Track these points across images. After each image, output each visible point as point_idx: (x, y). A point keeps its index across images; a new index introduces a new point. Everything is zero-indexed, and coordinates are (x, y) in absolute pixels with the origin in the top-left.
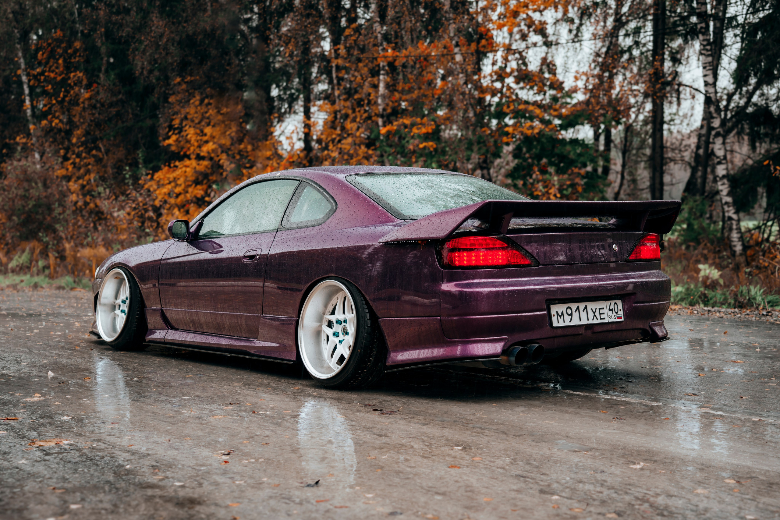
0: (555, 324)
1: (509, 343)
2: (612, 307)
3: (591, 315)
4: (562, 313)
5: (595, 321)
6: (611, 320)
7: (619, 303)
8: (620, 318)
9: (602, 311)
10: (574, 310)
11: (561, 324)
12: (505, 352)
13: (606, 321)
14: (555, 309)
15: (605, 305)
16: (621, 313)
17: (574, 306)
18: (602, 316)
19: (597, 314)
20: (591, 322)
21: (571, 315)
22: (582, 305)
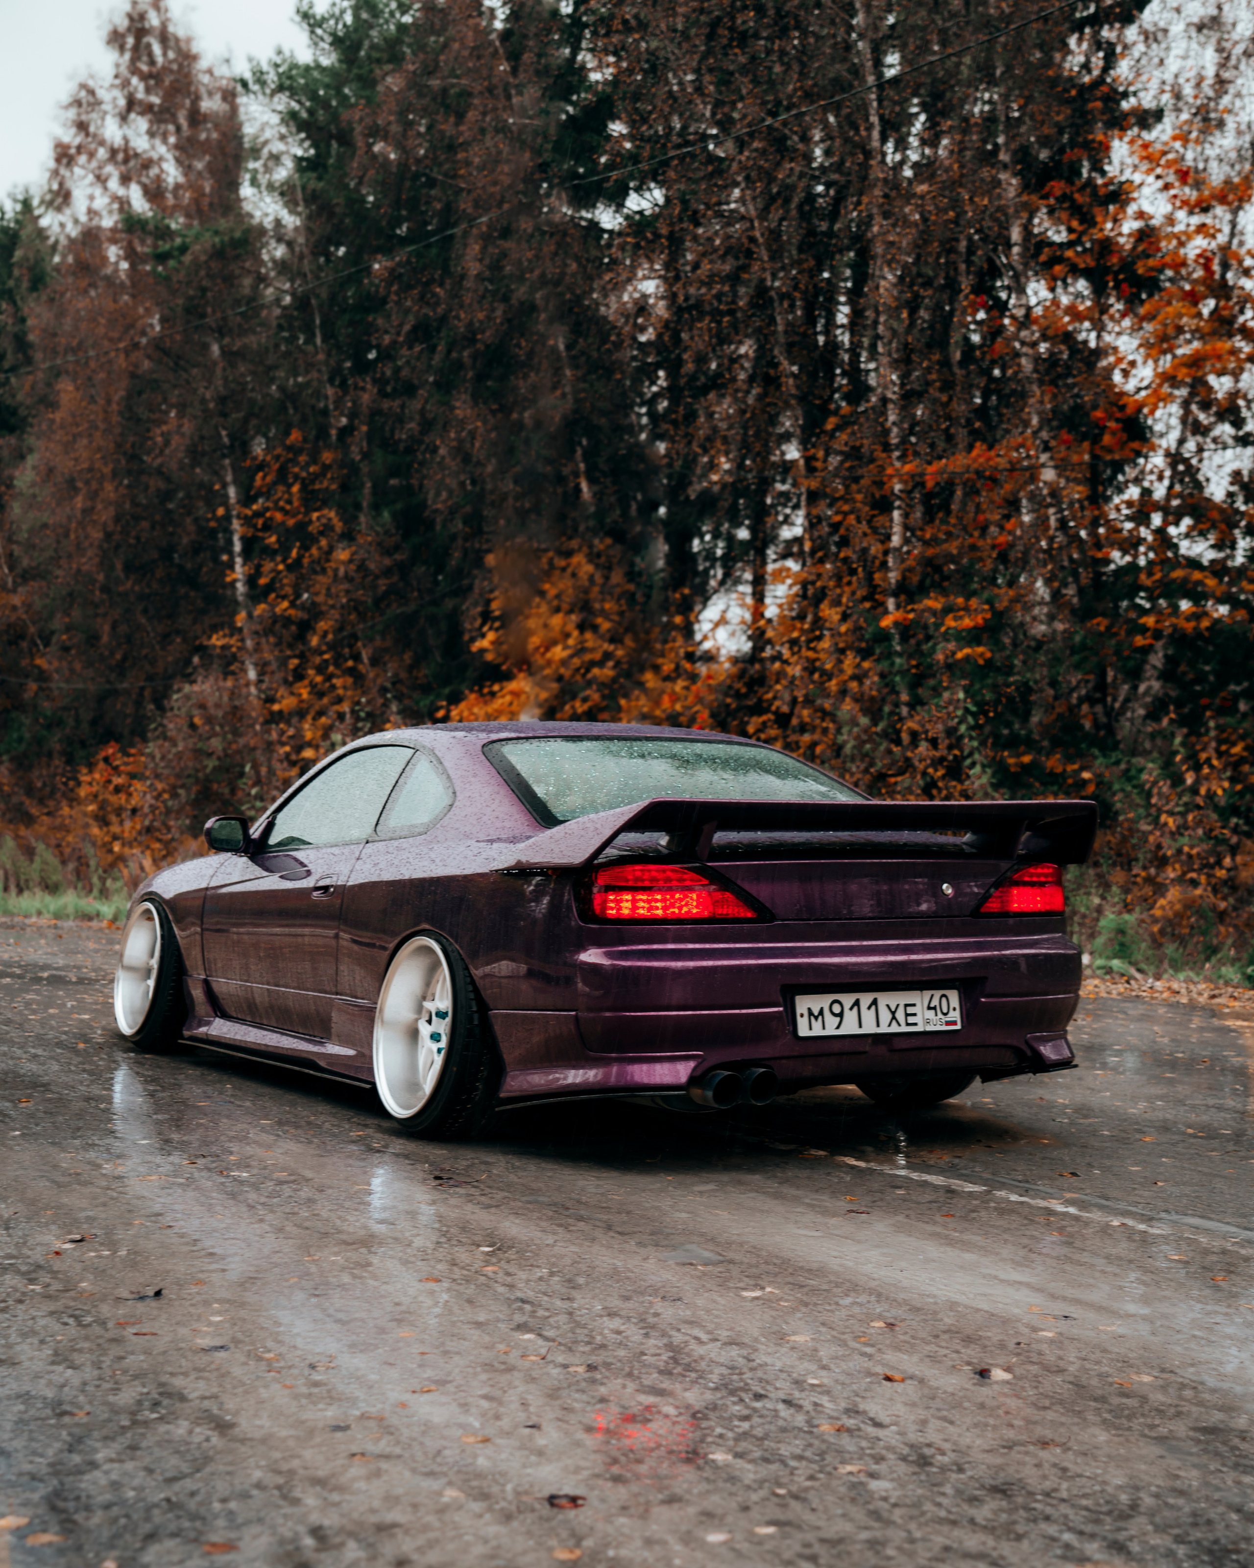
0: (803, 1031)
1: (707, 1065)
2: (935, 1002)
3: (885, 1016)
4: (821, 1012)
5: (894, 1029)
6: (929, 1028)
7: (954, 997)
8: (954, 1023)
9: (910, 1010)
10: (847, 1007)
11: (817, 1031)
12: (694, 1080)
13: (919, 1029)
14: (804, 1004)
15: (919, 1000)
16: (955, 1015)
17: (848, 1000)
18: (911, 1020)
19: (900, 1016)
20: (884, 1029)
21: (841, 1015)
22: (866, 999)
